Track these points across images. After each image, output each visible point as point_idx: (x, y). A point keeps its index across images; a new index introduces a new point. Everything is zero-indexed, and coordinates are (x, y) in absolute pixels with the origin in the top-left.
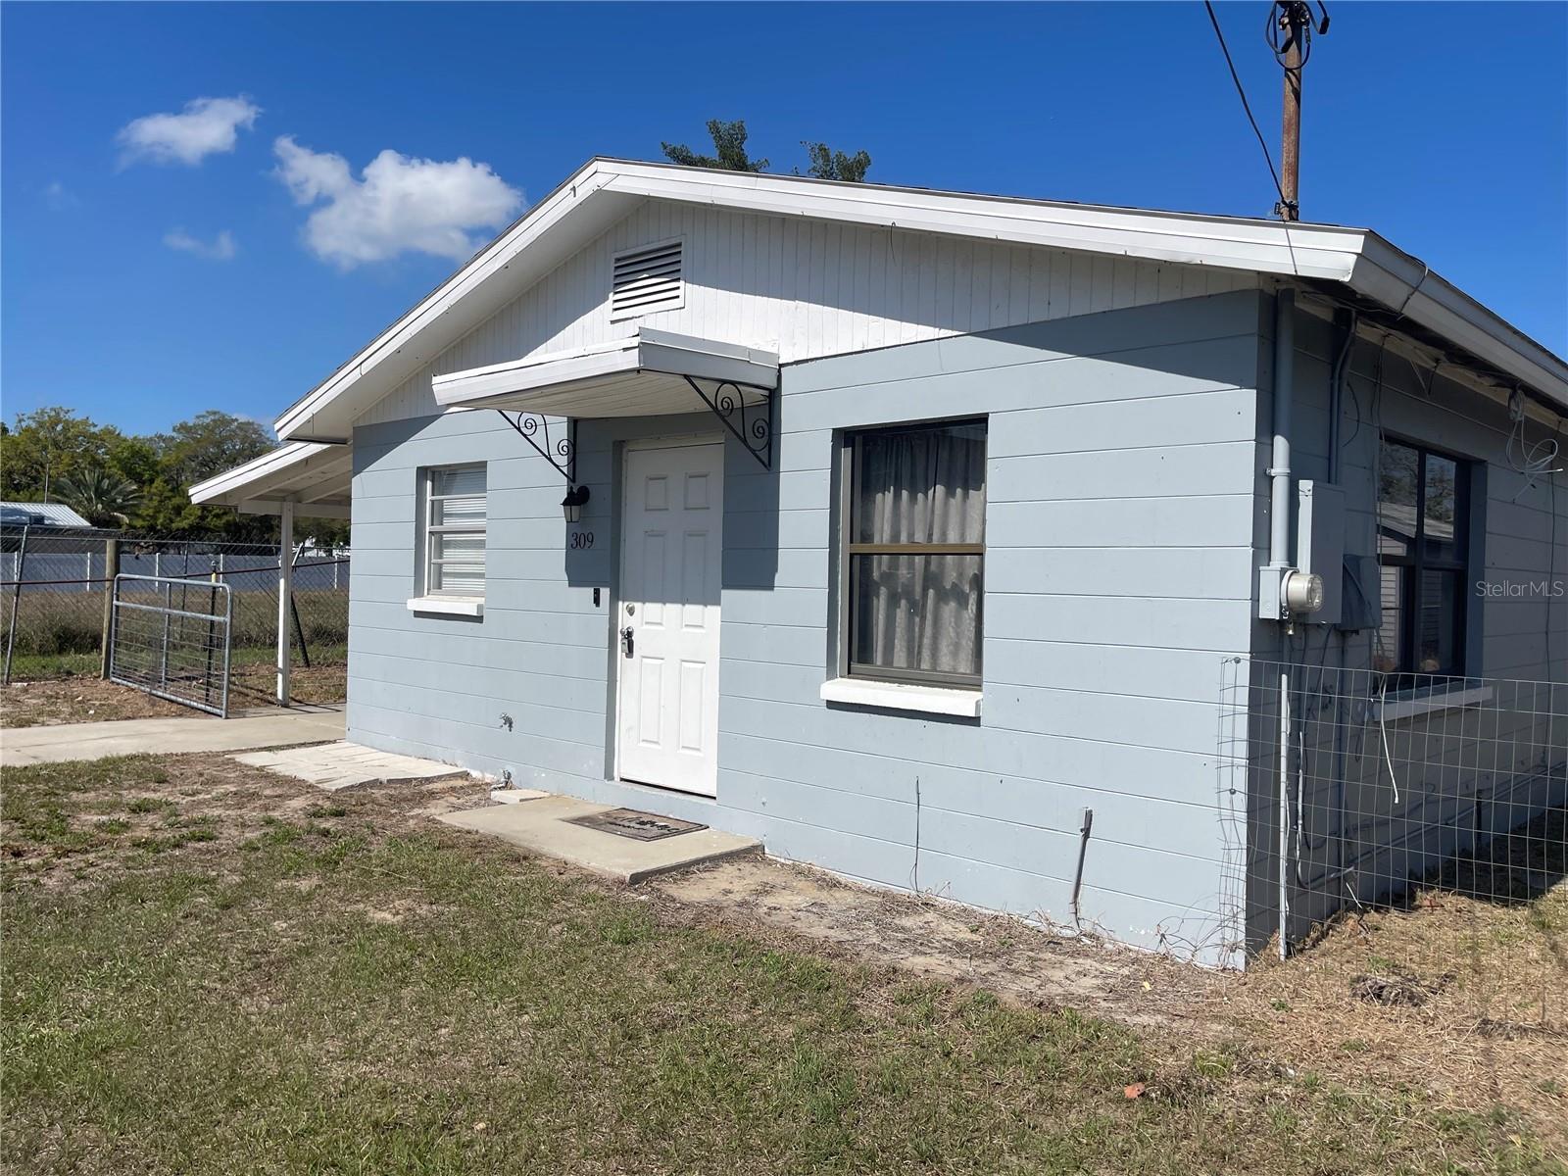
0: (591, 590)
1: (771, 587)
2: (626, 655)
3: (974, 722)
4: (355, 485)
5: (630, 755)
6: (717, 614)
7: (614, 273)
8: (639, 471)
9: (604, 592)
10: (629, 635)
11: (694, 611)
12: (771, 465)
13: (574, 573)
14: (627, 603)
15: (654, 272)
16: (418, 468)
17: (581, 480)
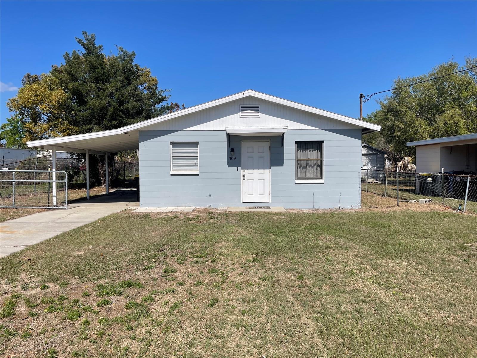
0: (236, 168)
1: (283, 166)
2: (244, 179)
3: (323, 183)
4: (141, 145)
5: (245, 198)
6: (267, 171)
7: (240, 109)
8: (245, 146)
9: (239, 168)
10: (244, 176)
11: (261, 171)
12: (282, 146)
13: (230, 165)
14: (243, 170)
15: (252, 110)
16: (170, 142)
17: (231, 147)
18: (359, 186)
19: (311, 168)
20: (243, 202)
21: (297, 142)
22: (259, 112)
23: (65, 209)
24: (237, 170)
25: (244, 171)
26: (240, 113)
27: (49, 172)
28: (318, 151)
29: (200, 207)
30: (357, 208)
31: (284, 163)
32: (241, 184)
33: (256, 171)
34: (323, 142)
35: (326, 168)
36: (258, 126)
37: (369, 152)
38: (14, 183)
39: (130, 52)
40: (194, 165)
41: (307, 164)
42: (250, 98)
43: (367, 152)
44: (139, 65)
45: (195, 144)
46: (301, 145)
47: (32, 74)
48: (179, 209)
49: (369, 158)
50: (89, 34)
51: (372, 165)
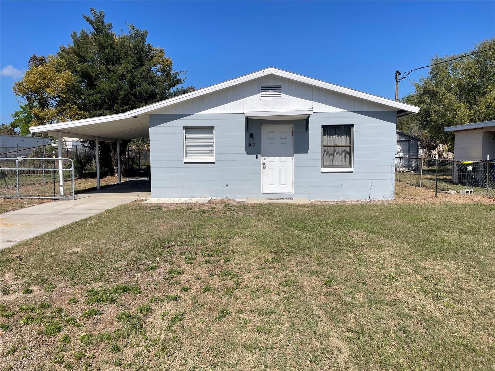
0: (256, 155)
1: (307, 153)
2: (264, 168)
3: (352, 172)
4: (151, 130)
5: (265, 188)
6: (290, 159)
7: (260, 89)
8: (266, 131)
9: (259, 156)
10: (264, 164)
11: (283, 158)
12: (307, 131)
13: (249, 152)
14: (263, 158)
15: (273, 90)
16: (183, 127)
17: (250, 132)
18: (392, 175)
19: (338, 155)
20: (263, 193)
21: (323, 126)
22: (281, 93)
23: (72, 199)
24: (257, 158)
25: (265, 159)
26: (260, 93)
27: (55, 160)
28: (347, 136)
29: (217, 198)
30: (390, 199)
31: (309, 150)
32: (261, 173)
33: (277, 158)
34: (353, 126)
35: (356, 156)
36: (280, 108)
37: (400, 139)
38: (17, 171)
39: (142, 30)
40: (210, 152)
41: (334, 151)
42: (271, 76)
43: (399, 138)
44: (151, 45)
45: (210, 129)
46: (328, 130)
47: (39, 56)
48: (194, 200)
49: (401, 145)
50: (98, 12)
51: (404, 153)
